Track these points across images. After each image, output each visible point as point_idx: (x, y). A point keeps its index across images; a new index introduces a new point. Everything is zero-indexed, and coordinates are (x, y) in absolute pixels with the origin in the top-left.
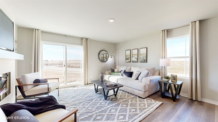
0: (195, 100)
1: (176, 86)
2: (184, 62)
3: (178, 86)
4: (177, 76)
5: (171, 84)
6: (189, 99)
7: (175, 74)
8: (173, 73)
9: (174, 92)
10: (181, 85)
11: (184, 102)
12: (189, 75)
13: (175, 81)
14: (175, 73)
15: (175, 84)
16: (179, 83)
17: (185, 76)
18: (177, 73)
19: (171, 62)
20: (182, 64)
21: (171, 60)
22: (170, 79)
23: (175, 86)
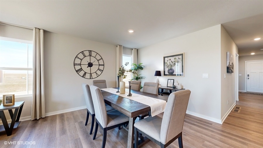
0: (40, 118)
1: (14, 110)
2: (26, 75)
3: (17, 109)
4: (15, 95)
5: (4, 111)
6: (33, 120)
7: (10, 94)
8: (8, 92)
9: (9, 121)
10: (22, 107)
11: (26, 128)
12: (32, 91)
13: (12, 104)
14: (11, 91)
15: (11, 108)
16: (17, 105)
17: (27, 94)
18: (14, 91)
19: (3, 76)
20: (23, 78)
21: (3, 73)
22: (2, 103)
23: (10, 111)
